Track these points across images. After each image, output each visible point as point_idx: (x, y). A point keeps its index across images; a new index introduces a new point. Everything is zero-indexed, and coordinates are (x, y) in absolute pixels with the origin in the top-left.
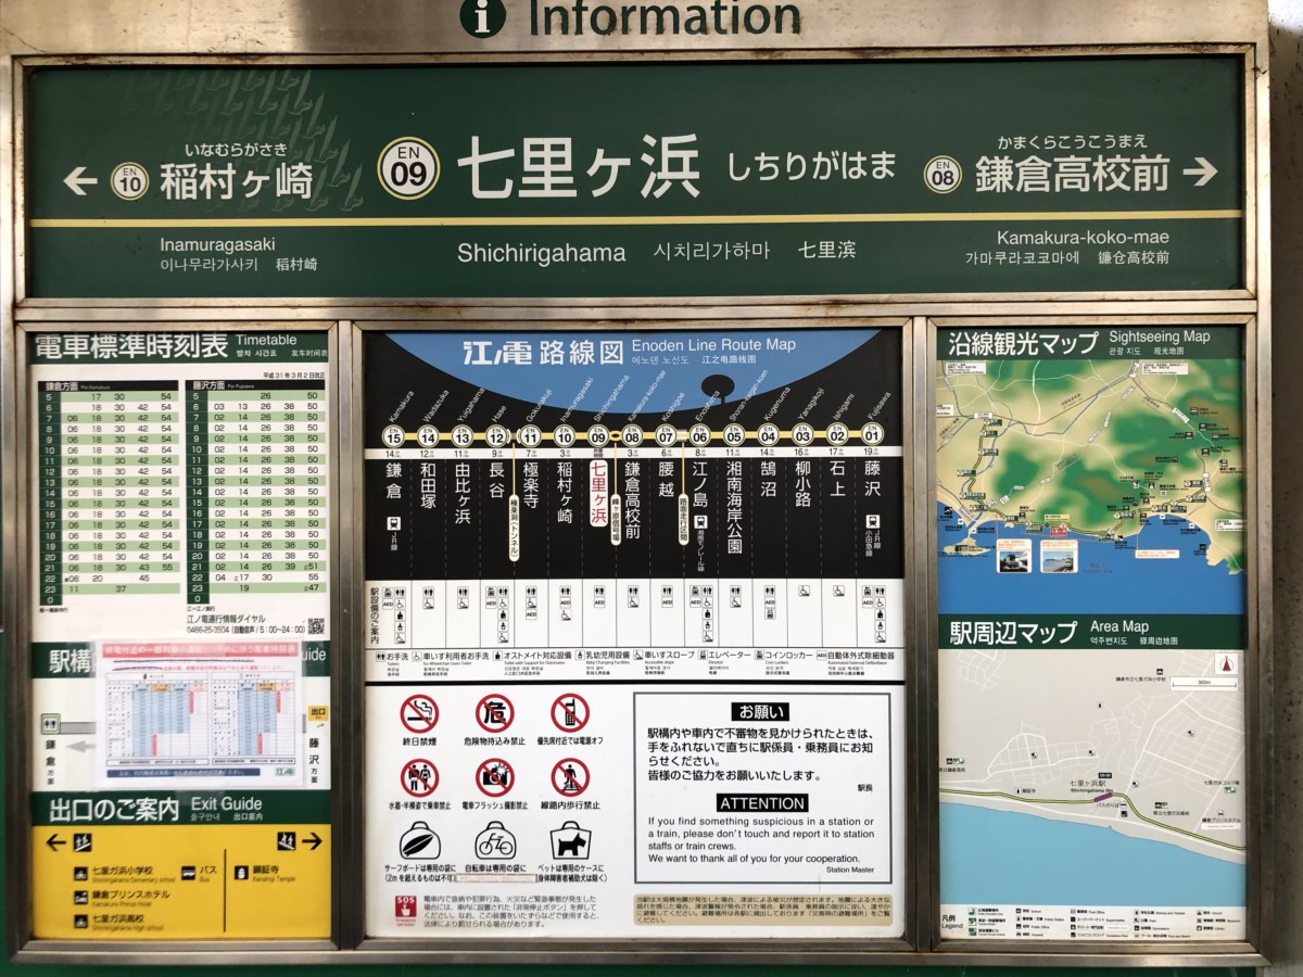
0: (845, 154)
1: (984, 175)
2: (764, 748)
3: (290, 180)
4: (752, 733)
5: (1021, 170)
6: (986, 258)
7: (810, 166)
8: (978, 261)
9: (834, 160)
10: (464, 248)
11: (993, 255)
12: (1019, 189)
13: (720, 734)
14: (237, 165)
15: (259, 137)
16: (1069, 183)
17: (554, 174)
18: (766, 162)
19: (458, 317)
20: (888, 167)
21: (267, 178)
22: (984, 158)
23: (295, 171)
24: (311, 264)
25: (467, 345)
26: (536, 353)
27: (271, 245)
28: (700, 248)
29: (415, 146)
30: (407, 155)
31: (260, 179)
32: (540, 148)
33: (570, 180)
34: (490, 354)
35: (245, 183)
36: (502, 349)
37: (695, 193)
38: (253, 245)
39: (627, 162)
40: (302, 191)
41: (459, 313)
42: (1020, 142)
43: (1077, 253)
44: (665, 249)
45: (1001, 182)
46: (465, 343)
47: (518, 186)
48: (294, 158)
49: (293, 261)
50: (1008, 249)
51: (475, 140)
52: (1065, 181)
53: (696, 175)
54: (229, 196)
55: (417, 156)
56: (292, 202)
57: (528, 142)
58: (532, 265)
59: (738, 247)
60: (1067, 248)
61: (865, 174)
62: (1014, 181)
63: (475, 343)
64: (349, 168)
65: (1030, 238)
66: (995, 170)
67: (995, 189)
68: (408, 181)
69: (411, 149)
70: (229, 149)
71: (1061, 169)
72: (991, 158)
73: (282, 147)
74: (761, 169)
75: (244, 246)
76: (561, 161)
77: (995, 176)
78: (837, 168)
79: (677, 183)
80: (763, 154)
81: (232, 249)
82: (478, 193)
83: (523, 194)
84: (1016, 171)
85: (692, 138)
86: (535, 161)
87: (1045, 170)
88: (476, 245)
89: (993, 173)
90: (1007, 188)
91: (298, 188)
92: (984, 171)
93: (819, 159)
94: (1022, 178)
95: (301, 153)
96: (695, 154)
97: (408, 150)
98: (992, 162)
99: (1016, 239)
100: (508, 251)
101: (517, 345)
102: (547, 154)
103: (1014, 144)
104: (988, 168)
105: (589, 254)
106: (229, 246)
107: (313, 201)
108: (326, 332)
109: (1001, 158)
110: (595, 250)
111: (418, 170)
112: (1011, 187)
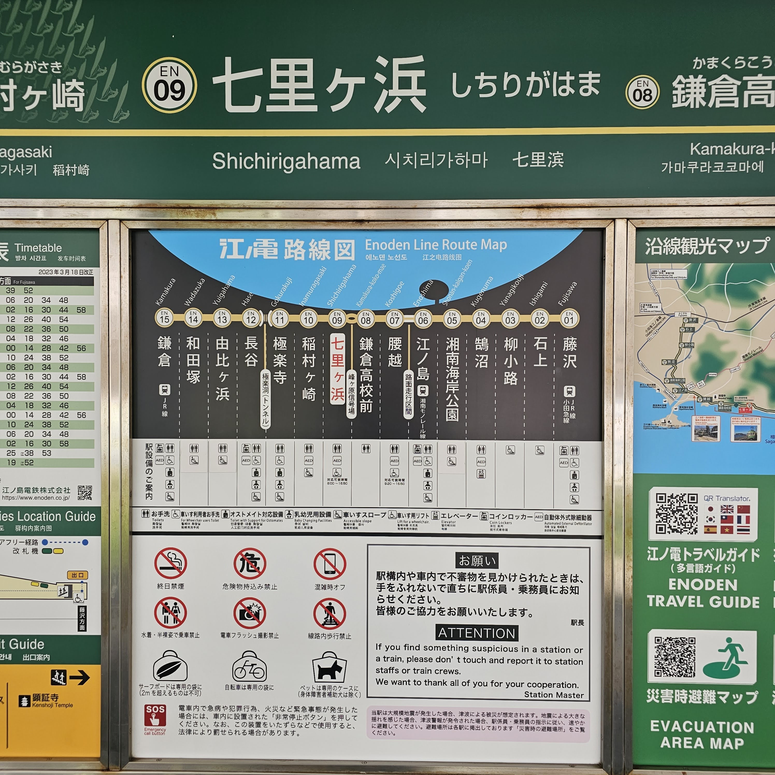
0: (555, 74)
1: (679, 92)
2: (481, 589)
3: (64, 95)
4: (472, 576)
5: (713, 88)
6: (680, 167)
7: (525, 84)
8: (673, 169)
9: (546, 79)
10: (219, 157)
11: (686, 165)
12: (710, 105)
13: (443, 577)
14: (18, 82)
15: (38, 56)
16: (756, 100)
17: (298, 91)
18: (485, 81)
19: (213, 218)
20: (594, 85)
21: (44, 93)
22: (680, 77)
23: (69, 86)
24: (84, 170)
25: (223, 242)
26: (281, 249)
27: (48, 152)
28: (425, 157)
29: (175, 65)
30: (168, 73)
31: (38, 94)
32: (286, 67)
33: (311, 96)
34: (242, 249)
35: (25, 97)
36: (252, 245)
37: (422, 108)
38: (33, 152)
39: (361, 80)
40: (75, 105)
41: (214, 214)
42: (713, 62)
43: (761, 163)
44: (395, 158)
45: (695, 98)
46: (221, 240)
47: (266, 102)
48: (68, 75)
49: (68, 167)
50: (700, 159)
51: (228, 60)
52: (753, 98)
53: (423, 93)
54: (11, 109)
55: (177, 75)
56: (67, 114)
57: (275, 62)
58: (278, 172)
59: (459, 156)
60: (754, 158)
61: (573, 91)
62: (707, 98)
63: (230, 240)
64: (117, 85)
65: (719, 149)
66: (690, 88)
67: (689, 104)
68: (169, 97)
69: (171, 68)
70: (11, 67)
71: (750, 87)
72: (686, 77)
73: (57, 65)
74: (480, 87)
75: (25, 153)
76: (303, 79)
77: (689, 93)
78: (548, 86)
79: (406, 100)
80: (482, 74)
81: (14, 155)
82: (230, 108)
83: (270, 108)
84: (708, 89)
85: (420, 59)
86: (281, 79)
87: (735, 87)
88: (229, 154)
89: (687, 91)
90: (700, 104)
91: (72, 102)
92: (680, 89)
93: (532, 78)
94: (713, 95)
95: (74, 71)
96: (422, 73)
97: (168, 69)
98: (687, 80)
99: (707, 150)
100: (257, 159)
101: (265, 242)
102: (292, 73)
103: (707, 64)
104: (683, 86)
105: (328, 162)
106: (11, 153)
107: (85, 114)
108: (97, 230)
109: (696, 77)
110: (333, 159)
111: (177, 87)
112: (704, 103)
